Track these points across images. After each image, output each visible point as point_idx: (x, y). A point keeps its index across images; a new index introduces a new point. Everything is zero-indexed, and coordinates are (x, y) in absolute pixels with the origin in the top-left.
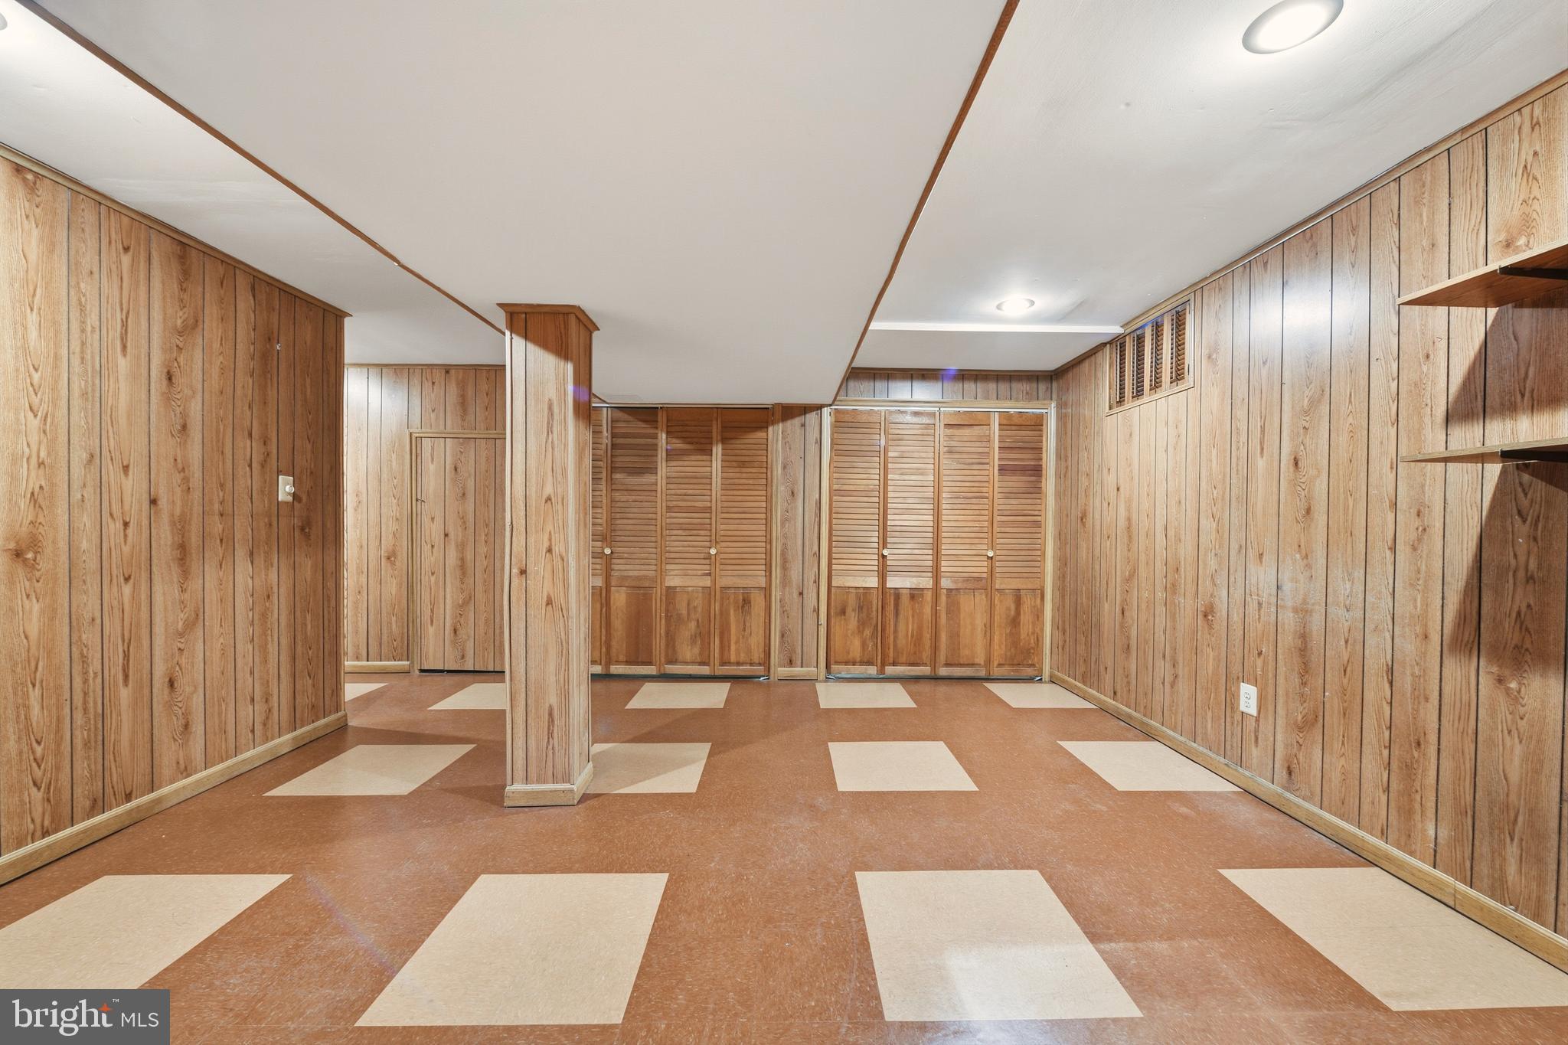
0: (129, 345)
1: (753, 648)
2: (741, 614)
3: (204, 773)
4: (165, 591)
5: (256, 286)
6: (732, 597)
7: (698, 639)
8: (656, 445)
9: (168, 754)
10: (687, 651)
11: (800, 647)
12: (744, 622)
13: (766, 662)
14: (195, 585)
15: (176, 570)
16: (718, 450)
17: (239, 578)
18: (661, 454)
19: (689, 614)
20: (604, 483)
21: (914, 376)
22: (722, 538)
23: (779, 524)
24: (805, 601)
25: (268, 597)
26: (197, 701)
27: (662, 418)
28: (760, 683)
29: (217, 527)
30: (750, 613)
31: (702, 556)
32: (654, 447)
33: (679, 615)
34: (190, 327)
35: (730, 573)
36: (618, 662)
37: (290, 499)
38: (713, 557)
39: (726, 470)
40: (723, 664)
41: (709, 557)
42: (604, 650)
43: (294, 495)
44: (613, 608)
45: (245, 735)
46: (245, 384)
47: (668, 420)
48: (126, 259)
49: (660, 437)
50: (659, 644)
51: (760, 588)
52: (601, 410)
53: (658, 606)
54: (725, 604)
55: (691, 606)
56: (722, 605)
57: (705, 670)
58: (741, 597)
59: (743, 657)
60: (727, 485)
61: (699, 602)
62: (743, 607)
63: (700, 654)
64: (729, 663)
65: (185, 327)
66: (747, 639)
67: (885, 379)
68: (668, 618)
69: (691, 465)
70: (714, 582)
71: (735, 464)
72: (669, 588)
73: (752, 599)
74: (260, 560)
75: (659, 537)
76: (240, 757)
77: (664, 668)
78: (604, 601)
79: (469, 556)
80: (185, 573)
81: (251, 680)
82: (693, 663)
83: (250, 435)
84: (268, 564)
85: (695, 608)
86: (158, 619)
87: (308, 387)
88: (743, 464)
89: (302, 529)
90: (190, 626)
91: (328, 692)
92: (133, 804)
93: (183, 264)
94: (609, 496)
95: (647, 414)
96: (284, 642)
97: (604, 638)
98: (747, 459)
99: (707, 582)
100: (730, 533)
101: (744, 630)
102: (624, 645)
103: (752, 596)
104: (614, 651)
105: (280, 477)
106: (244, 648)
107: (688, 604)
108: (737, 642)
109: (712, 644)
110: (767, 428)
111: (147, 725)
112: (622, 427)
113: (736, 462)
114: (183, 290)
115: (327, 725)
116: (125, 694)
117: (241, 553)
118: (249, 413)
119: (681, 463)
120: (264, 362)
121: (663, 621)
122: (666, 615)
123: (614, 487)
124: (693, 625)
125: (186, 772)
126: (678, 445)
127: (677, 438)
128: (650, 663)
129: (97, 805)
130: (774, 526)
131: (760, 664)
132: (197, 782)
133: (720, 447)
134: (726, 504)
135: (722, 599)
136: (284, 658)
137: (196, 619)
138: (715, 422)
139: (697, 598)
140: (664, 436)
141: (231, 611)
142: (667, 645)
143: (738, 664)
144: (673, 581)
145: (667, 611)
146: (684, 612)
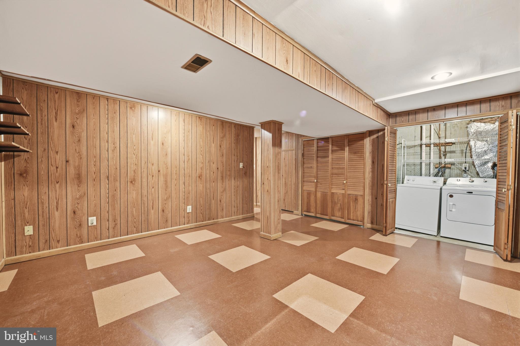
0: (214, 142)
1: (358, 215)
2: (354, 204)
3: (225, 219)
4: (220, 184)
5: (236, 126)
6: (351, 197)
7: (341, 209)
8: (329, 149)
9: (220, 213)
10: (338, 214)
11: (376, 218)
12: (356, 206)
13: (363, 221)
14: (224, 184)
15: (221, 181)
16: (347, 149)
17: (232, 183)
18: (330, 151)
19: (338, 202)
20: (315, 161)
21: (429, 110)
22: (348, 178)
23: (368, 174)
24: (378, 202)
25: (238, 187)
26: (225, 205)
27: (330, 140)
28: (361, 228)
29: (228, 173)
30: (357, 204)
31: (342, 183)
32: (328, 149)
33: (335, 202)
34: (224, 136)
35: (351, 189)
36: (318, 214)
37: (242, 167)
38: (345, 184)
39: (350, 155)
40: (348, 219)
41: (344, 184)
42: (315, 209)
43: (243, 167)
44: (317, 197)
45: (233, 214)
46: (233, 145)
47: (332, 141)
48: (214, 127)
49: (330, 146)
50: (329, 210)
51: (361, 195)
52: (314, 140)
53: (329, 198)
54: (349, 199)
55: (339, 199)
56: (348, 200)
57: (343, 220)
58: (354, 198)
59: (355, 218)
60: (350, 160)
61: (341, 198)
62: (355, 201)
63: (341, 215)
64: (350, 219)
65: (223, 137)
66: (357, 212)
67: (414, 114)
68: (332, 202)
69: (338, 155)
70: (345, 192)
71: (353, 153)
72: (332, 193)
73: (358, 199)
74: (236, 179)
75: (329, 177)
76: (232, 217)
77: (331, 217)
78: (315, 195)
79: (287, 181)
80: (223, 182)
81: (234, 203)
82: (339, 217)
83: (234, 155)
84: (238, 181)
85: (340, 200)
86: (218, 189)
87: (246, 144)
88: (355, 153)
89: (245, 174)
90: (223, 191)
91: (250, 209)
92: (214, 221)
93: (222, 125)
94: (316, 164)
95: (326, 139)
96: (241, 196)
97: (315, 206)
98: (357, 151)
99: (343, 192)
100: (351, 176)
101: (355, 209)
102: (320, 209)
103: (358, 197)
104: (317, 210)
105: (240, 163)
106: (233, 196)
107: (338, 198)
108: (353, 213)
109: (345, 212)
110: (364, 139)
111: (216, 208)
112: (320, 144)
113: (353, 152)
114: (222, 130)
115: (250, 215)
116: (213, 201)
117: (233, 178)
118: (234, 151)
119: (336, 154)
120: (237, 141)
121: (331, 203)
122: (331, 201)
123: (318, 162)
124: (339, 205)
125: (223, 217)
126: (335, 148)
127: (335, 146)
128: (327, 215)
129: (209, 219)
130: (366, 174)
131: (361, 221)
132: (224, 220)
133: (348, 148)
134: (350, 166)
135: (348, 198)
136: (241, 200)
137: (225, 190)
138: (346, 140)
139: (340, 197)
140: (331, 146)
141: (231, 189)
142: (332, 211)
143: (353, 220)
144: (333, 191)
145: (332, 200)
146: (336, 201)
